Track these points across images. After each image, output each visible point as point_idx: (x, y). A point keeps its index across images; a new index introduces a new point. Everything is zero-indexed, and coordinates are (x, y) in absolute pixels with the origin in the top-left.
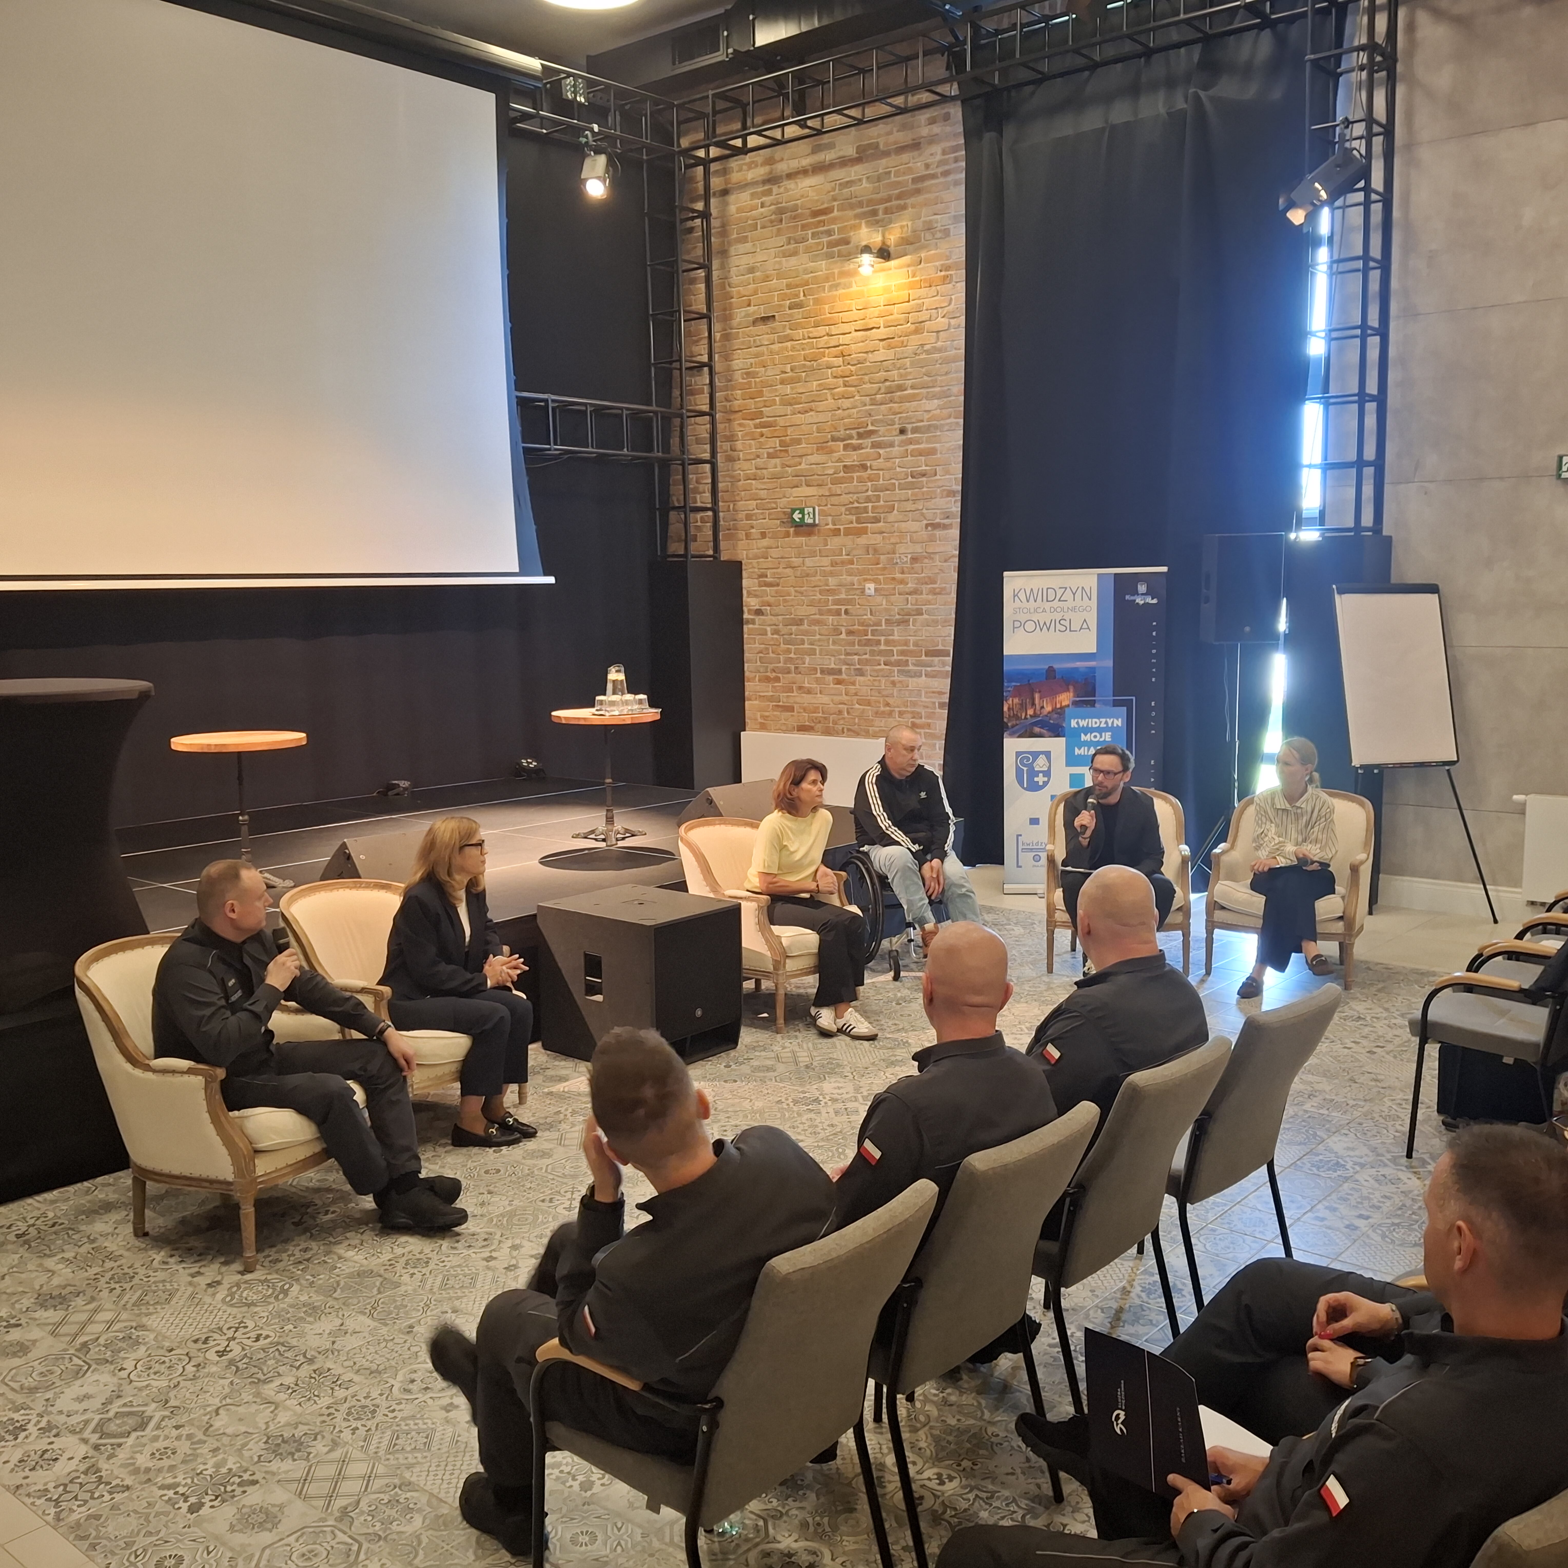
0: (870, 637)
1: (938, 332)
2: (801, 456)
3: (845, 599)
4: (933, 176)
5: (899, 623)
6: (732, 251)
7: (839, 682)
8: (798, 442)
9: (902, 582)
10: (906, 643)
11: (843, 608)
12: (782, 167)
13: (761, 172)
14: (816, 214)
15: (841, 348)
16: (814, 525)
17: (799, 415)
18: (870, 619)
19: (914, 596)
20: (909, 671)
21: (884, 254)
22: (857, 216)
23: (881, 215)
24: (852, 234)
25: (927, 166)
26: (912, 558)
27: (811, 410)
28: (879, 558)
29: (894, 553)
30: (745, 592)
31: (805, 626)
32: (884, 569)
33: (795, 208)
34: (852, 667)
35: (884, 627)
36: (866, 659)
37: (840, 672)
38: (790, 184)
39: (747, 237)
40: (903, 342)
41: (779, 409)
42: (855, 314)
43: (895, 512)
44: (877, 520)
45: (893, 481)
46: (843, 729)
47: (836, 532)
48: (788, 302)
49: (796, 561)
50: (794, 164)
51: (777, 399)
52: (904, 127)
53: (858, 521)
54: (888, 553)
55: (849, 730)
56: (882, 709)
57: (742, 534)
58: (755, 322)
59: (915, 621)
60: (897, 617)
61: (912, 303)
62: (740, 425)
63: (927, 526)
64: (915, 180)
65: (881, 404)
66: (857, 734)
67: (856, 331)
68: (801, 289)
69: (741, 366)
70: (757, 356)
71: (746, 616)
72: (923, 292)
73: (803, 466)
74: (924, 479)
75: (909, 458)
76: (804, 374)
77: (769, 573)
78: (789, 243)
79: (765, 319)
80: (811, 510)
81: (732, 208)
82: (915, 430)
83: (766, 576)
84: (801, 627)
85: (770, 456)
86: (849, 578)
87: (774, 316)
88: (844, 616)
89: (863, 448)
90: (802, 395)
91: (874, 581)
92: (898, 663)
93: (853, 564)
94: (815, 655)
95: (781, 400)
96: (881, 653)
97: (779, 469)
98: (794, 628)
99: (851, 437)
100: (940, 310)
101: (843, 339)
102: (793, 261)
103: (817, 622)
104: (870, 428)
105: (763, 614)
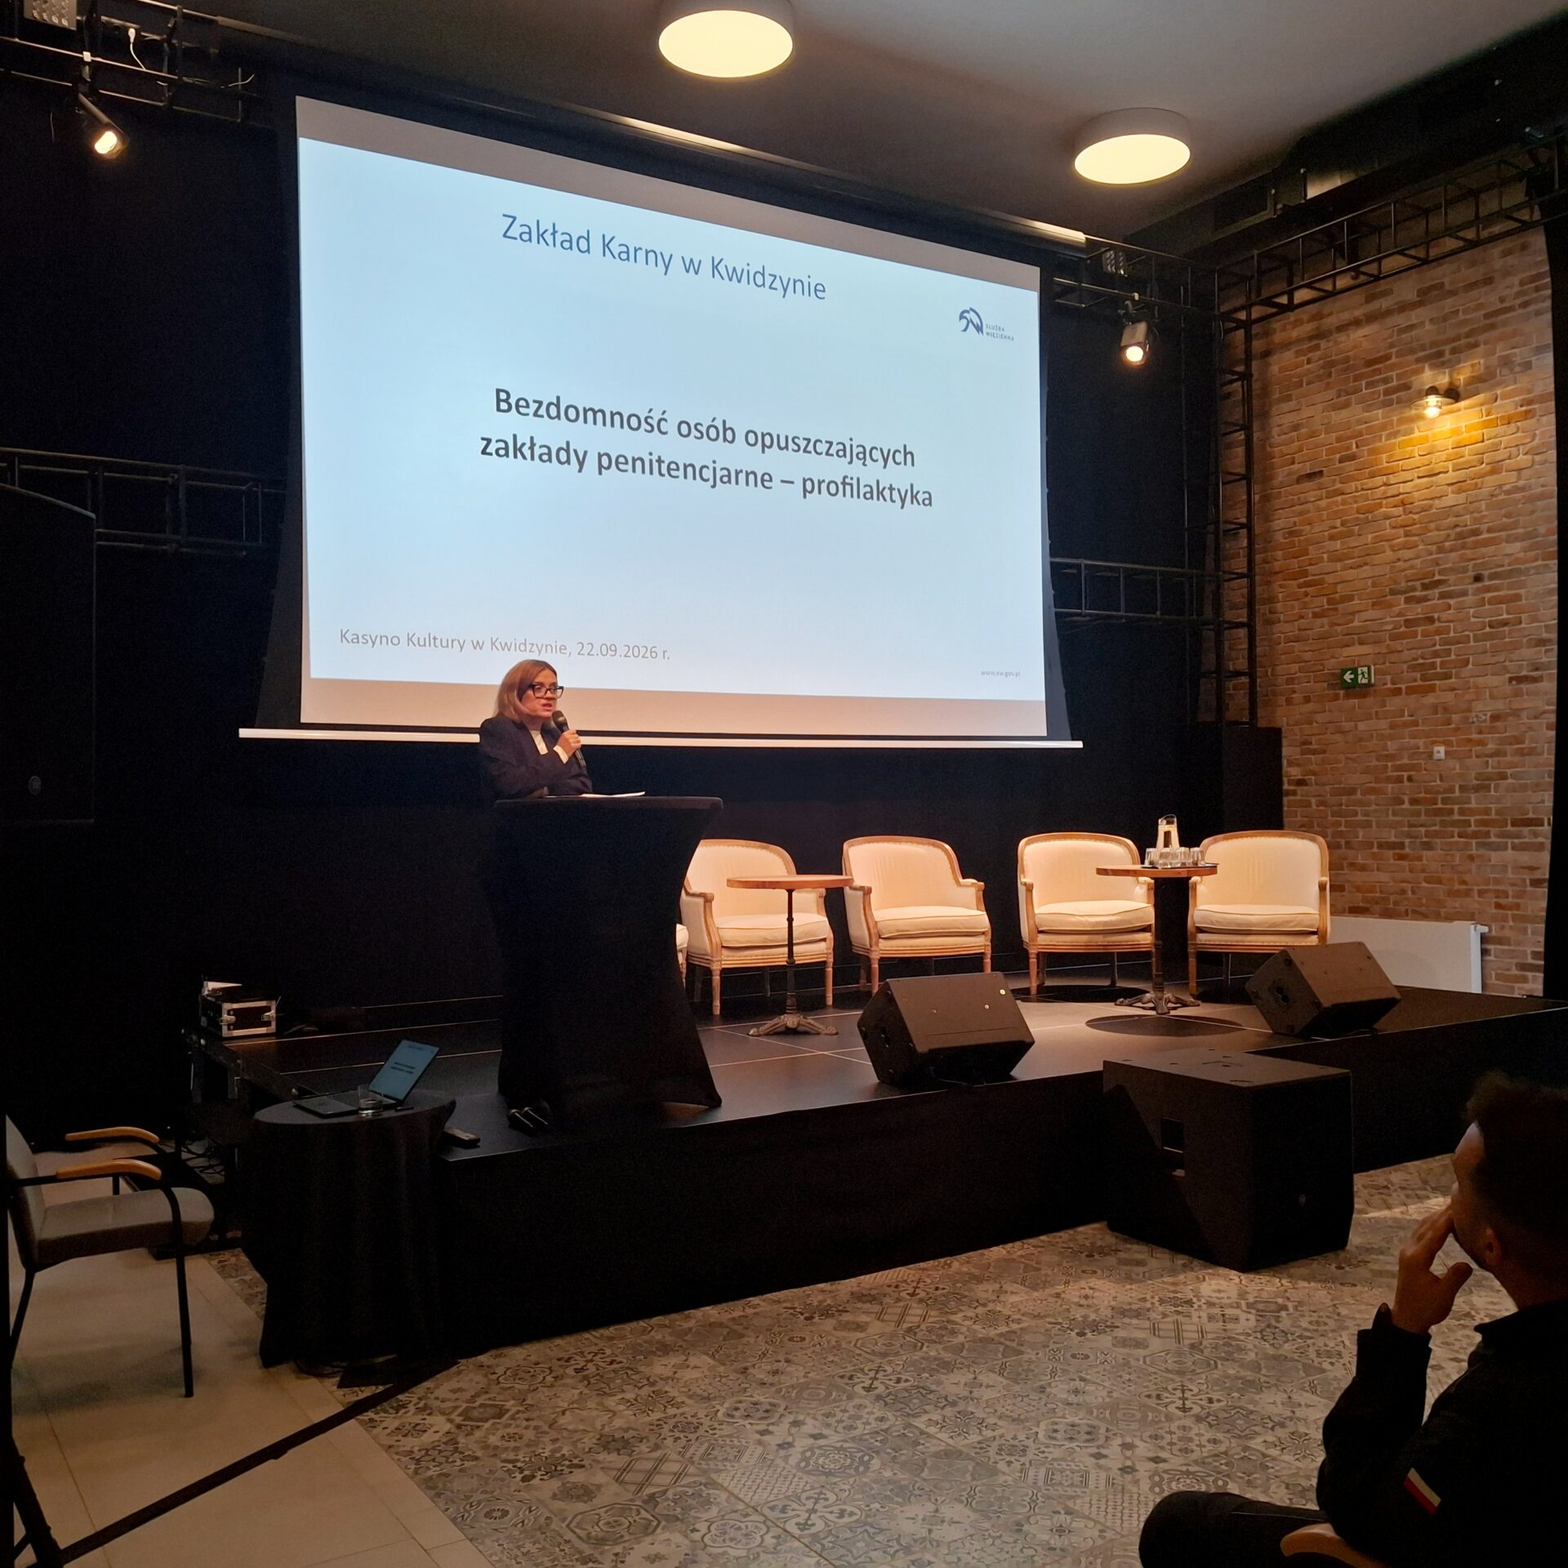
0: (1440, 805)
1: (1519, 470)
2: (1353, 614)
3: (1406, 765)
4: (1510, 309)
5: (1477, 789)
6: (1274, 411)
7: (1402, 857)
8: (1350, 598)
9: (1481, 743)
10: (1487, 811)
11: (1405, 774)
12: (1331, 321)
13: (1308, 328)
14: (1370, 363)
15: (1401, 497)
16: (1369, 685)
17: (1353, 571)
18: (1438, 786)
19: (1496, 759)
20: (1489, 844)
21: (1453, 394)
22: (1418, 361)
23: (1447, 356)
24: (1413, 378)
25: (1502, 300)
26: (1492, 716)
27: (1366, 564)
28: (1450, 719)
29: (1471, 711)
30: (1285, 762)
31: (1359, 796)
32: (1457, 729)
33: (1348, 359)
34: (1418, 840)
35: (1457, 794)
36: (1435, 831)
37: (1402, 845)
38: (1342, 337)
39: (1291, 395)
40: (1476, 484)
41: (1326, 566)
42: (1417, 461)
43: (1470, 666)
44: (1447, 676)
45: (1467, 633)
46: (1407, 910)
47: (1398, 691)
48: (1338, 456)
49: (1347, 726)
50: (1346, 316)
51: (1325, 556)
52: (1473, 264)
53: (1423, 678)
54: (1463, 712)
55: (1414, 912)
56: (1457, 887)
57: (1282, 700)
58: (1299, 480)
59: (1497, 786)
60: (1475, 782)
61: (1486, 442)
62: (1281, 586)
63: (1511, 680)
64: (1487, 316)
65: (1451, 551)
66: (1424, 916)
67: (1419, 477)
68: (1354, 441)
69: (1282, 526)
70: (1301, 514)
71: (1286, 787)
72: (1500, 429)
73: (1356, 623)
74: (1506, 628)
75: (1487, 607)
76: (1357, 528)
77: (1314, 739)
78: (1339, 396)
79: (1311, 476)
80: (1365, 669)
81: (1275, 369)
82: (1493, 577)
83: (1311, 743)
84: (1352, 797)
85: (1316, 615)
86: (1413, 741)
87: (1322, 471)
88: (1406, 783)
89: (1429, 600)
90: (1355, 550)
91: (1444, 743)
92: (1475, 835)
93: (1418, 726)
94: (1371, 826)
95: (1328, 558)
96: (1454, 824)
97: (1327, 628)
98: (1344, 799)
99: (1414, 589)
100: (1521, 448)
101: (1402, 488)
102: (1344, 414)
103: (1374, 791)
104: (1437, 577)
105: (1306, 785)
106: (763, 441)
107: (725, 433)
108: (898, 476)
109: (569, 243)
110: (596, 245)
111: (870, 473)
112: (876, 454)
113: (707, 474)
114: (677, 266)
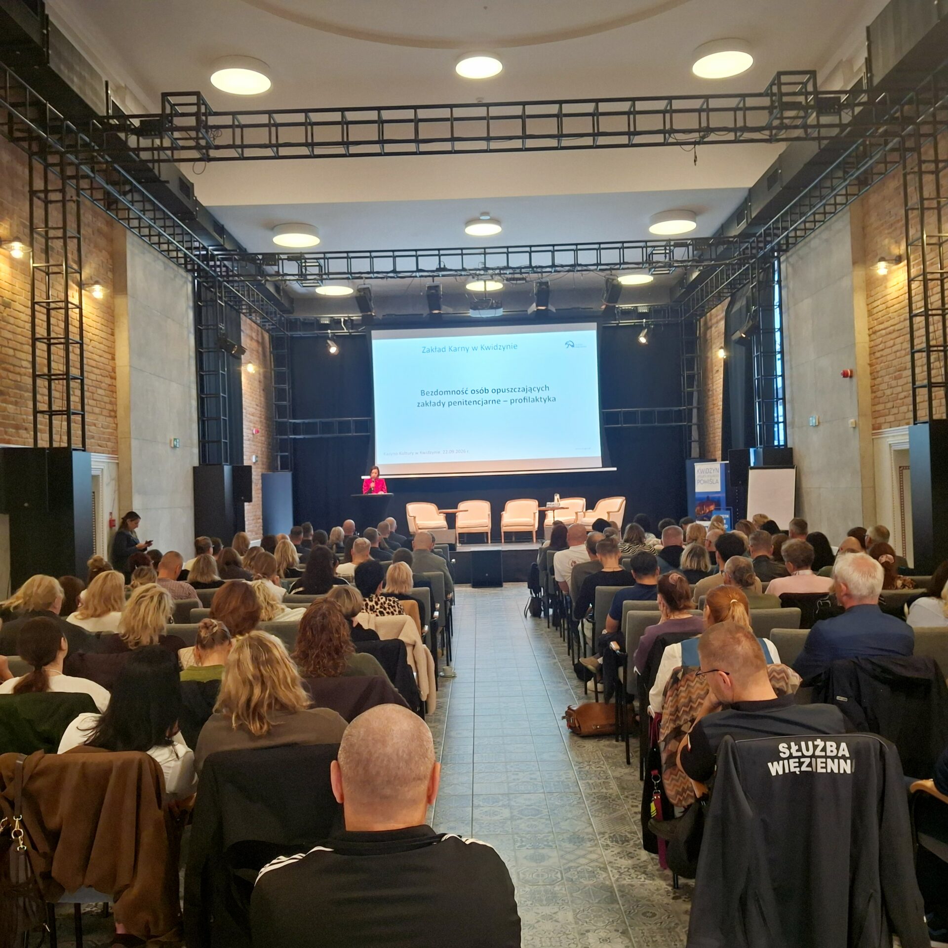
14: (723, 334)
33: (720, 332)
38: (720, 324)
39: (714, 342)
48: (720, 365)
62: (715, 409)
69: (715, 388)
70: (717, 384)
78: (720, 344)
87: (718, 370)
106: (498, 391)
107: (486, 391)
108: (544, 394)
109: (440, 350)
110: (447, 349)
111: (533, 395)
112: (535, 389)
113: (480, 402)
114: (470, 350)
